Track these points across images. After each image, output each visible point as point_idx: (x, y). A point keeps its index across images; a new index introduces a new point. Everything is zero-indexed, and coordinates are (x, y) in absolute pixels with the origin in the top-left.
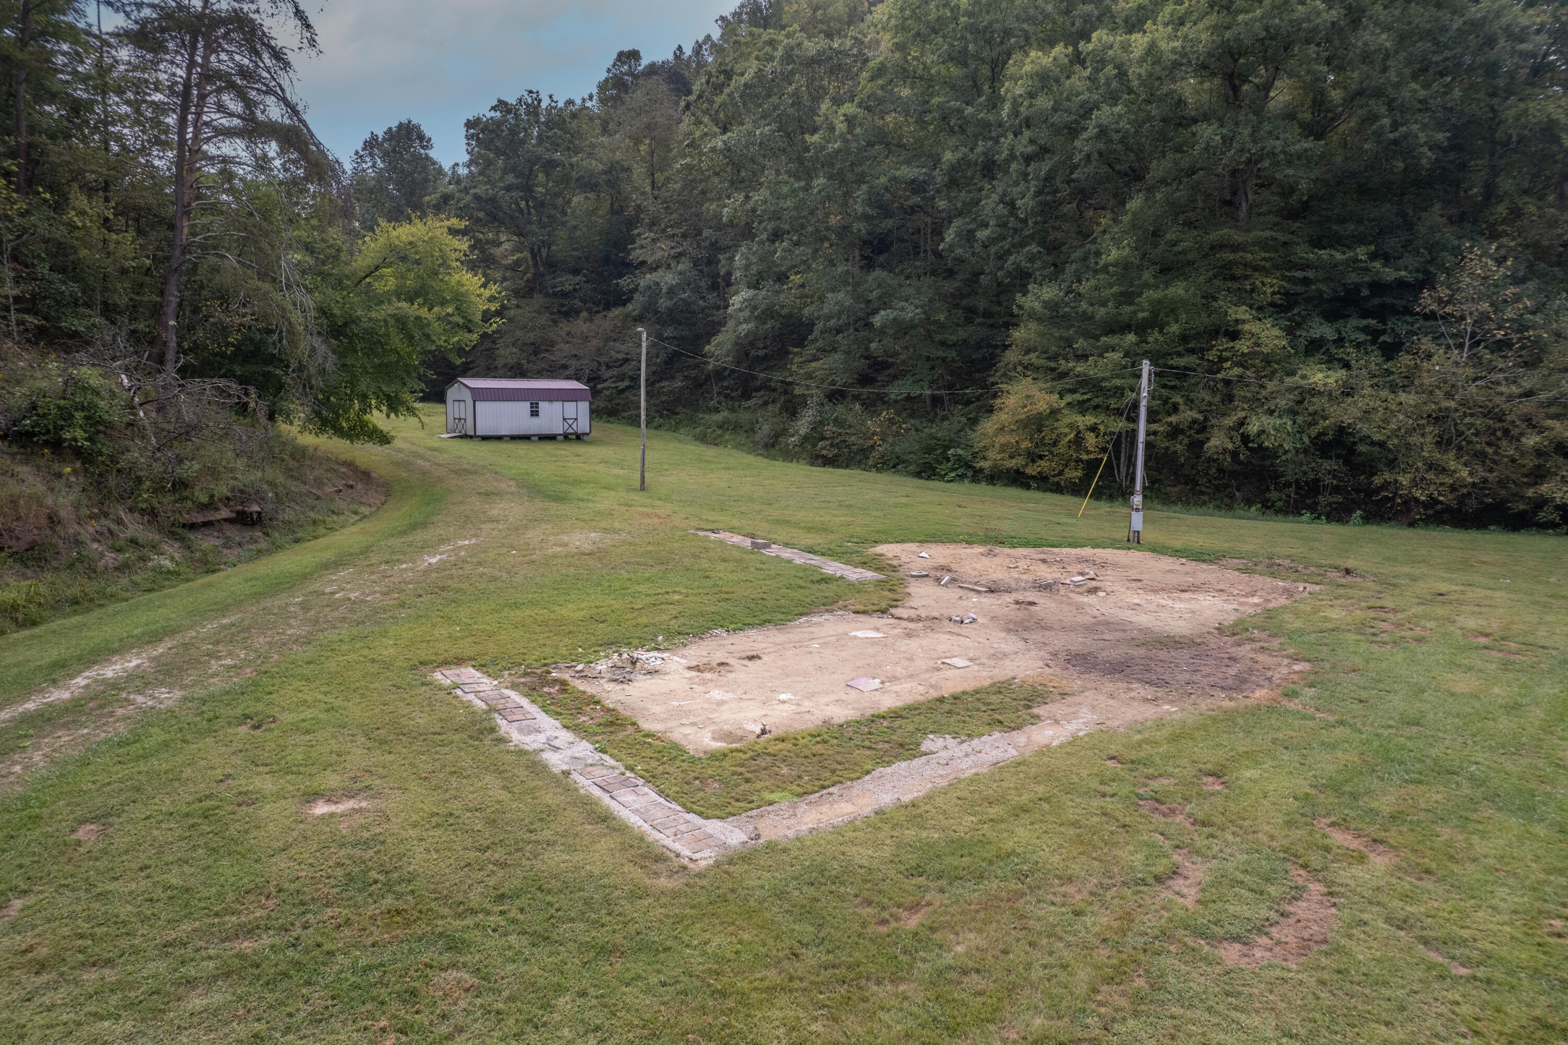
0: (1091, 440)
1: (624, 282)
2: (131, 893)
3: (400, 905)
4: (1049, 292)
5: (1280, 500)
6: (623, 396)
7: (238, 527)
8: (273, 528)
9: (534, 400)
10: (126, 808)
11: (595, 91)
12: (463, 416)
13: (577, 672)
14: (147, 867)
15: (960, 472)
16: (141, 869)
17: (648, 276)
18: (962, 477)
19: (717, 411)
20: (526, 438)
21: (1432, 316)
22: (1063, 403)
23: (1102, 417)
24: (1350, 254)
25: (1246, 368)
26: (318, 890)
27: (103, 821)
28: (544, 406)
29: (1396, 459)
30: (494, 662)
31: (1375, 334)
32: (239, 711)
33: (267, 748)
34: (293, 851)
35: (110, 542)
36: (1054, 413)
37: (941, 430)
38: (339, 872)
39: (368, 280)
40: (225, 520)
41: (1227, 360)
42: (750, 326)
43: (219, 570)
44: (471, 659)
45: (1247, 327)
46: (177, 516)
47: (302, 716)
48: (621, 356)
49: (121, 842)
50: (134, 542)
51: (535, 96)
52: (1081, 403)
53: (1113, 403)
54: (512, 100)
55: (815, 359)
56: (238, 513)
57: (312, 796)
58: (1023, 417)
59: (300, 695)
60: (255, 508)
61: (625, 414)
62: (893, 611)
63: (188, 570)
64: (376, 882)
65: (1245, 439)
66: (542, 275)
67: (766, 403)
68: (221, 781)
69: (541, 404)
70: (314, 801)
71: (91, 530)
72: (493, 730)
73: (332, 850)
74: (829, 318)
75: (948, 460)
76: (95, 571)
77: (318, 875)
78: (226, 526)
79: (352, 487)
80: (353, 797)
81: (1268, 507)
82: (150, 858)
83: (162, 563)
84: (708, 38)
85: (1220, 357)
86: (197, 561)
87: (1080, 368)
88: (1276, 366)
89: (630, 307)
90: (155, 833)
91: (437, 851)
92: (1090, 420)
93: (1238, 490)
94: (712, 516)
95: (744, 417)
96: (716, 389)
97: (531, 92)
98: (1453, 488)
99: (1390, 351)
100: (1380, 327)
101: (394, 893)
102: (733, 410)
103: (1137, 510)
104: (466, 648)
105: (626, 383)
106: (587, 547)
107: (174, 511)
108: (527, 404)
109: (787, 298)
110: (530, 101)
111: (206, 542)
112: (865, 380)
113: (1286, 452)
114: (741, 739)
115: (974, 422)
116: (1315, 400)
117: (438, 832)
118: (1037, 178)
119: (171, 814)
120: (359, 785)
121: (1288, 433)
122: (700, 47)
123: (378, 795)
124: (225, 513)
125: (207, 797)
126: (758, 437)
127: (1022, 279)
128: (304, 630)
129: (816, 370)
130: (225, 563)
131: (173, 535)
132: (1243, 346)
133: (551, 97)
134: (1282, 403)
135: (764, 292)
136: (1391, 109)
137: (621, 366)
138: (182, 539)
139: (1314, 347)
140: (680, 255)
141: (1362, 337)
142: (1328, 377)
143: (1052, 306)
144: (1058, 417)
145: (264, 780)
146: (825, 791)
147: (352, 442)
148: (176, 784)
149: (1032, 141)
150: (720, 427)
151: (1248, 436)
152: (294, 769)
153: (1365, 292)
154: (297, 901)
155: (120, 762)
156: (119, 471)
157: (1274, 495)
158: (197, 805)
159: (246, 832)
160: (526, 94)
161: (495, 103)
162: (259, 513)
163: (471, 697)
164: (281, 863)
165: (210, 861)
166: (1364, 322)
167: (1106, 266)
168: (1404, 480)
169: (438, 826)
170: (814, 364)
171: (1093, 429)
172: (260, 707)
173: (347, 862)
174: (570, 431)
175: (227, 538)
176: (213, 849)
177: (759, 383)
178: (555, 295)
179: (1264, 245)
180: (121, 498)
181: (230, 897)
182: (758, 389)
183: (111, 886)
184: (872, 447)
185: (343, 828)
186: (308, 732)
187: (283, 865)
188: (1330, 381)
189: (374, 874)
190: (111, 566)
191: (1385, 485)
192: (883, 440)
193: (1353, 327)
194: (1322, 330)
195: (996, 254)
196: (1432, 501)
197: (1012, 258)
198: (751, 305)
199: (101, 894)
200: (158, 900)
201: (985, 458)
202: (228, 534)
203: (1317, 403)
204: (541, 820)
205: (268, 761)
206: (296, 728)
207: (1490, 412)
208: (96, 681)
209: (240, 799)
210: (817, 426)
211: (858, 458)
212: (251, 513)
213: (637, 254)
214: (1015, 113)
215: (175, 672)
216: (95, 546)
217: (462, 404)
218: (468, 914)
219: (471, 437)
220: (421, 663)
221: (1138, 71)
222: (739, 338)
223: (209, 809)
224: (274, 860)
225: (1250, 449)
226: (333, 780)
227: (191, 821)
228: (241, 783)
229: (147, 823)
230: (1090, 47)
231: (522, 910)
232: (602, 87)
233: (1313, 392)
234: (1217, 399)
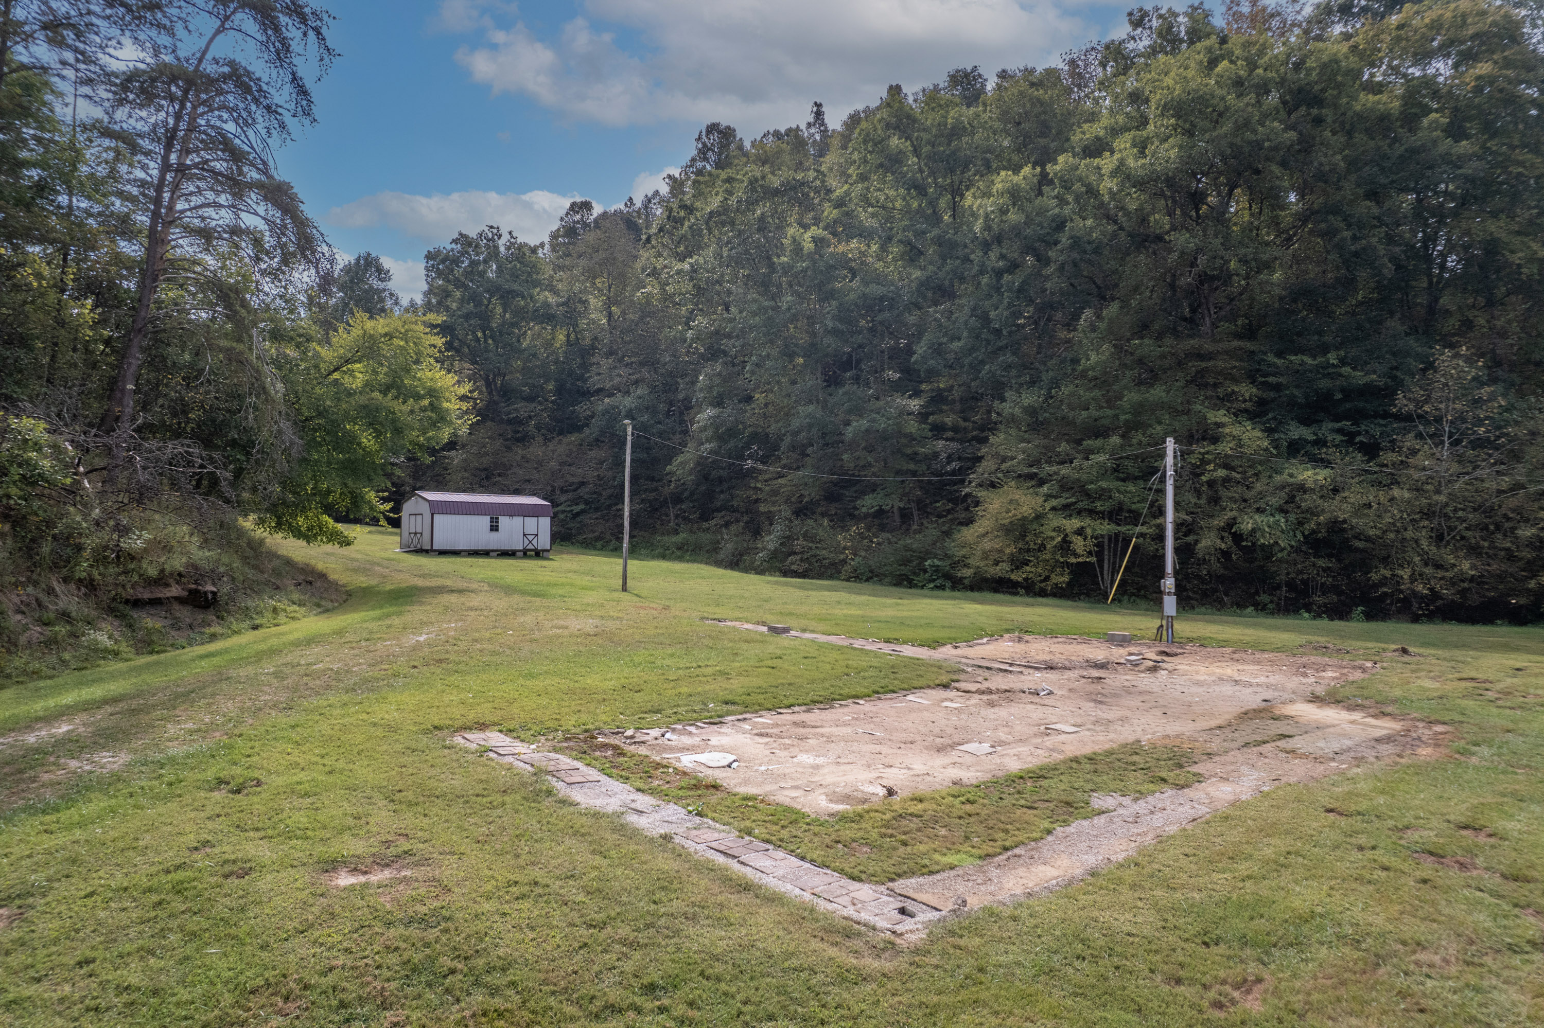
0: (1079, 544)
1: (582, 409)
2: (61, 1000)
3: (497, 1002)
4: (1030, 398)
5: (1271, 602)
6: (578, 519)
7: (190, 608)
8: (229, 612)
9: (494, 515)
10: (56, 885)
11: (547, 239)
12: (419, 530)
13: (627, 738)
14: (88, 962)
15: (938, 582)
16: (80, 964)
17: (607, 400)
18: (942, 588)
19: (676, 532)
20: (486, 553)
21: (1408, 418)
22: (1048, 506)
23: (1088, 521)
24: (1320, 359)
25: (1232, 469)
26: (363, 985)
27: (18, 902)
28: (504, 521)
29: (1389, 556)
30: (524, 727)
31: (1350, 438)
32: (210, 774)
33: (255, 812)
34: (317, 934)
35: (37, 616)
36: (1039, 517)
37: (915, 541)
38: (393, 959)
39: (336, 375)
40: (176, 598)
41: (1209, 463)
42: (712, 445)
43: (165, 651)
44: (495, 724)
45: (1227, 430)
46: (120, 590)
47: (295, 779)
48: (576, 480)
49: (48, 927)
50: (65, 616)
51: (495, 231)
52: (1066, 507)
53: (1099, 506)
54: (473, 234)
55: (781, 476)
56: (191, 591)
57: (331, 865)
58: (1006, 522)
59: (289, 757)
60: (210, 588)
61: (581, 538)
62: (956, 685)
63: (127, 650)
64: (453, 971)
65: (1238, 538)
66: (496, 403)
67: (727, 525)
68: (196, 849)
69: (501, 519)
70: (335, 869)
71: (16, 600)
72: (549, 793)
73: (377, 929)
74: (796, 433)
75: (925, 571)
76: (16, 645)
77: (361, 963)
78: (176, 606)
79: (311, 583)
80: (387, 865)
81: (1261, 608)
82: (93, 948)
83: (100, 638)
84: (657, 193)
85: (1202, 460)
86: (140, 641)
87: (1065, 470)
88: (1260, 468)
89: (587, 431)
90: (102, 914)
91: (532, 929)
92: (1075, 523)
93: (1226, 595)
94: (711, 609)
95: (705, 538)
96: (672, 513)
97: (492, 227)
98: (1452, 583)
99: (1371, 450)
100: (1354, 429)
101: (486, 986)
102: (692, 532)
103: (1169, 594)
104: (484, 712)
105: (582, 506)
106: (592, 631)
107: (117, 585)
108: (487, 519)
109: (752, 415)
110: (490, 235)
111: (150, 621)
112: (831, 496)
113: (1282, 550)
114: (865, 801)
115: (947, 534)
116: (1307, 496)
117: (525, 905)
118: (1010, 290)
119: (126, 889)
120: (392, 851)
121: (1283, 532)
122: (650, 201)
123: (426, 861)
124: (175, 591)
125: (178, 868)
126: (721, 556)
127: (998, 390)
128: (283, 697)
129: (781, 486)
130: (172, 645)
131: (111, 611)
132: (1226, 448)
133: (510, 233)
134: (1275, 500)
135: (729, 410)
136: (1349, 226)
137: (575, 490)
138: (122, 617)
139: (1294, 449)
140: (636, 382)
141: (1339, 438)
142: (1316, 474)
143: (1031, 411)
144: (1043, 522)
145: (257, 846)
146: (1010, 853)
147: (308, 542)
148: (131, 853)
149: (1002, 257)
150: (679, 548)
151: (1241, 535)
152: (299, 833)
153: (1339, 396)
154: (335, 1003)
155: (46, 831)
156: (54, 537)
157: (1264, 598)
158: (164, 878)
159: (243, 910)
160: (486, 229)
161: (456, 236)
162: (214, 593)
163: (510, 759)
164: (302, 948)
165: (190, 950)
166: (1338, 425)
167: (1085, 371)
168: (1405, 574)
169: (522, 897)
170: (780, 481)
171: (1080, 532)
172: (237, 770)
173: (403, 945)
174: (530, 547)
175: (175, 618)
176: (194, 934)
177: (719, 504)
178: (510, 422)
179: (1231, 354)
180: (55, 566)
181: (228, 999)
182: (718, 510)
183: (31, 990)
184: (844, 562)
185: (385, 902)
186: (307, 795)
187: (303, 952)
188: (1319, 478)
189: (446, 962)
190: (35, 640)
191: (1383, 582)
192: (855, 555)
193: (1327, 429)
194: (1297, 432)
195: (970, 365)
196: (1435, 595)
197: (987, 367)
198: (715, 423)
199: (14, 1002)
200: (108, 1009)
201: (967, 566)
202: (178, 614)
203: (1307, 501)
204: (663, 888)
205: (260, 825)
206: (292, 791)
207: (1480, 506)
208: (12, 746)
209: (227, 868)
210: (787, 540)
211: (829, 572)
212: (206, 593)
213: (594, 381)
214: (987, 228)
215: (120, 736)
216: (19, 617)
217: (419, 517)
218: (608, 1012)
219: (427, 551)
220: (435, 727)
221: (1109, 185)
222: (701, 457)
223: (182, 882)
224: (288, 945)
225: (1242, 548)
226: (353, 846)
227: (155, 898)
228: (226, 850)
229: (89, 902)
230: (1058, 168)
231: (691, 1004)
232: (554, 236)
233: (1302, 488)
234: (1203, 502)
